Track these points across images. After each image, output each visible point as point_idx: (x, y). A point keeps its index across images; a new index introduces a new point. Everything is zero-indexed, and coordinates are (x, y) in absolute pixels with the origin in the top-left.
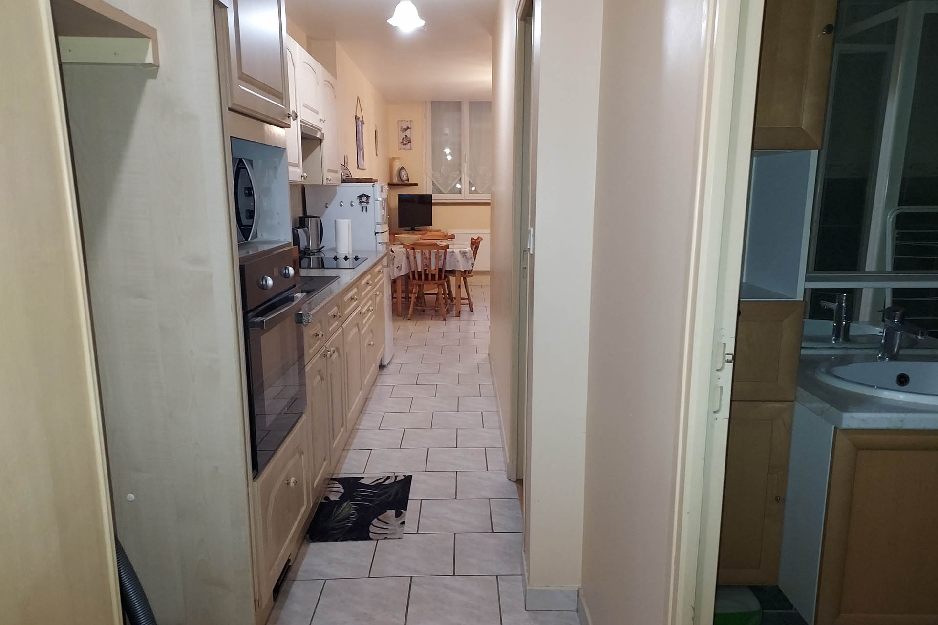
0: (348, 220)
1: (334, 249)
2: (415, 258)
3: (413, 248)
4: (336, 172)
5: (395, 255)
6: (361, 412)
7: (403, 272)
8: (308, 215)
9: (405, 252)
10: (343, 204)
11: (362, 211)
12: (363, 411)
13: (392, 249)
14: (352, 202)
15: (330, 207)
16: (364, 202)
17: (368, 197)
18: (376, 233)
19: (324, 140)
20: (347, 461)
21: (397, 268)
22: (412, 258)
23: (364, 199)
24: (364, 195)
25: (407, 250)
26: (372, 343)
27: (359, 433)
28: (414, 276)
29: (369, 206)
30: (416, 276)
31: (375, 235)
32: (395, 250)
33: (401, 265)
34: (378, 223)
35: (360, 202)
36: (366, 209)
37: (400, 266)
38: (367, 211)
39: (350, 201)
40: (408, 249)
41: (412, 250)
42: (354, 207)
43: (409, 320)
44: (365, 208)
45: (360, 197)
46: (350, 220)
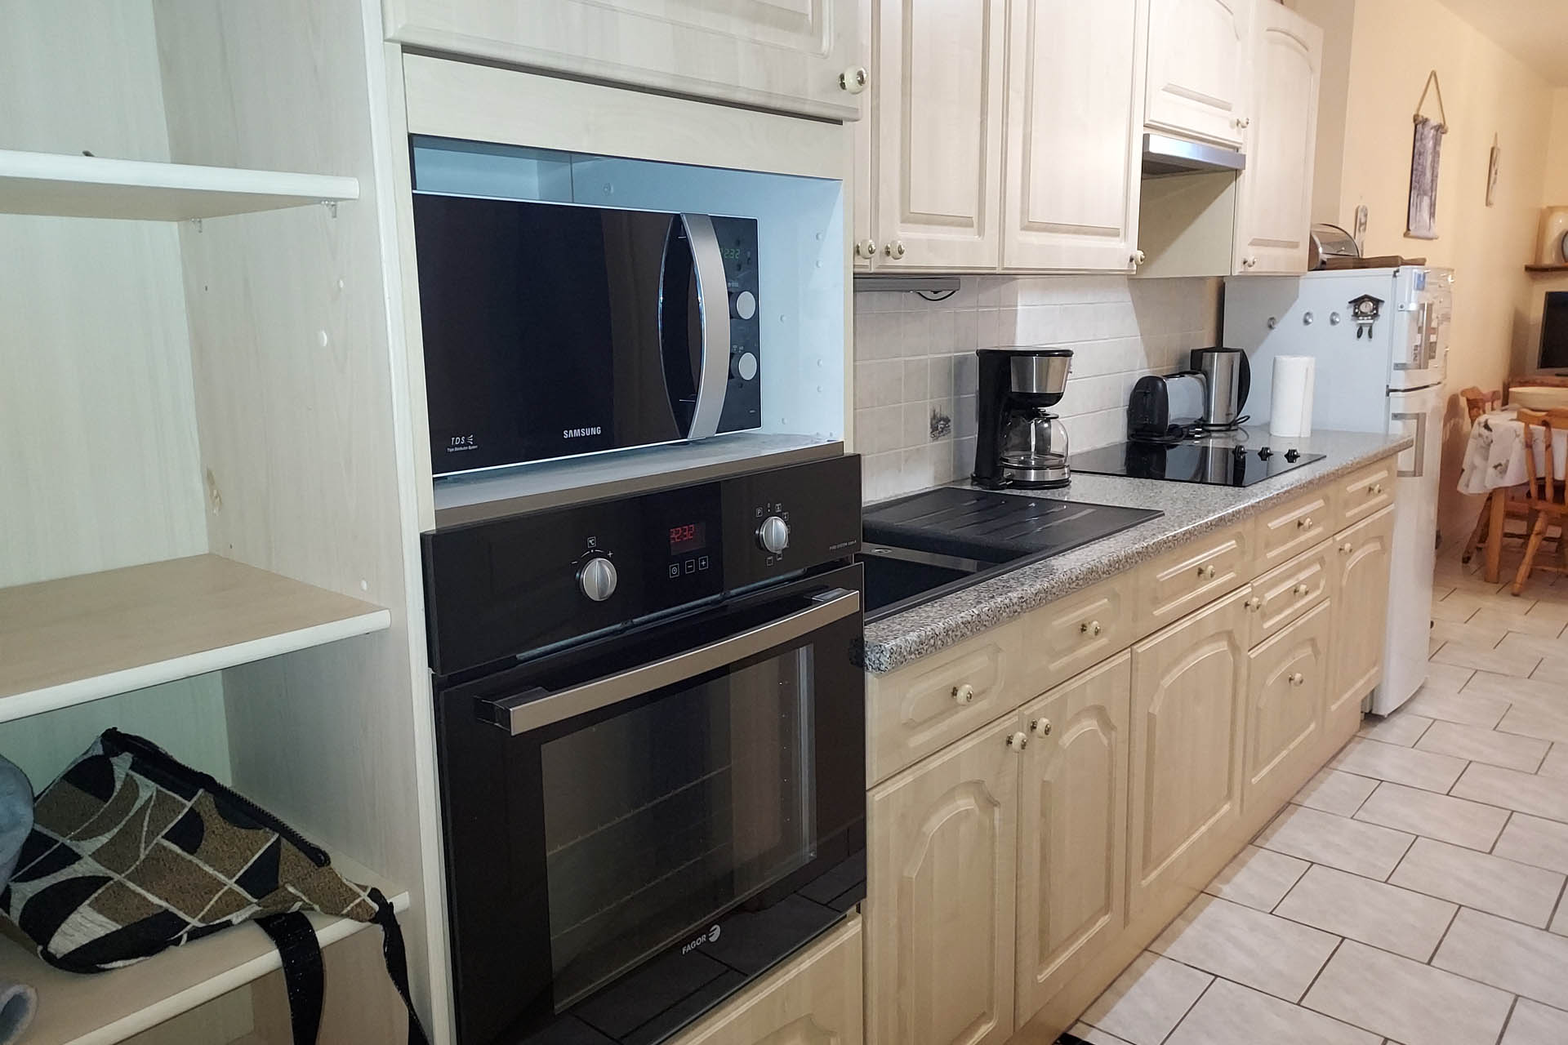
0: (1306, 359)
1: (1266, 427)
2: (1549, 446)
3: (1545, 424)
4: (1294, 245)
5: (1494, 435)
6: (1251, 842)
7: (1510, 480)
8: (1224, 346)
9: (1522, 432)
10: (1310, 320)
11: (1359, 335)
12: (1258, 842)
13: (1489, 422)
14: (1334, 314)
15: (1278, 327)
16: (1364, 315)
17: (1377, 302)
18: (1389, 391)
19: (1244, 171)
20: (1135, 990)
21: (1496, 467)
22: (1540, 447)
23: (1366, 307)
24: (1365, 298)
25: (1527, 426)
26: (1298, 676)
27: (1213, 909)
28: (1541, 489)
29: (1379, 326)
30: (1549, 492)
31: (1388, 395)
32: (1496, 425)
33: (1508, 461)
34: (1398, 367)
35: (1356, 315)
36: (1370, 332)
37: (1503, 462)
38: (1370, 336)
39: (1331, 312)
40: (1531, 426)
41: (1544, 428)
42: (1337, 326)
43: (1515, 595)
44: (1366, 330)
45: (1357, 302)
46: (1313, 359)
